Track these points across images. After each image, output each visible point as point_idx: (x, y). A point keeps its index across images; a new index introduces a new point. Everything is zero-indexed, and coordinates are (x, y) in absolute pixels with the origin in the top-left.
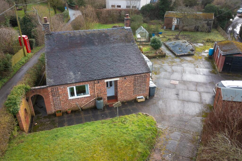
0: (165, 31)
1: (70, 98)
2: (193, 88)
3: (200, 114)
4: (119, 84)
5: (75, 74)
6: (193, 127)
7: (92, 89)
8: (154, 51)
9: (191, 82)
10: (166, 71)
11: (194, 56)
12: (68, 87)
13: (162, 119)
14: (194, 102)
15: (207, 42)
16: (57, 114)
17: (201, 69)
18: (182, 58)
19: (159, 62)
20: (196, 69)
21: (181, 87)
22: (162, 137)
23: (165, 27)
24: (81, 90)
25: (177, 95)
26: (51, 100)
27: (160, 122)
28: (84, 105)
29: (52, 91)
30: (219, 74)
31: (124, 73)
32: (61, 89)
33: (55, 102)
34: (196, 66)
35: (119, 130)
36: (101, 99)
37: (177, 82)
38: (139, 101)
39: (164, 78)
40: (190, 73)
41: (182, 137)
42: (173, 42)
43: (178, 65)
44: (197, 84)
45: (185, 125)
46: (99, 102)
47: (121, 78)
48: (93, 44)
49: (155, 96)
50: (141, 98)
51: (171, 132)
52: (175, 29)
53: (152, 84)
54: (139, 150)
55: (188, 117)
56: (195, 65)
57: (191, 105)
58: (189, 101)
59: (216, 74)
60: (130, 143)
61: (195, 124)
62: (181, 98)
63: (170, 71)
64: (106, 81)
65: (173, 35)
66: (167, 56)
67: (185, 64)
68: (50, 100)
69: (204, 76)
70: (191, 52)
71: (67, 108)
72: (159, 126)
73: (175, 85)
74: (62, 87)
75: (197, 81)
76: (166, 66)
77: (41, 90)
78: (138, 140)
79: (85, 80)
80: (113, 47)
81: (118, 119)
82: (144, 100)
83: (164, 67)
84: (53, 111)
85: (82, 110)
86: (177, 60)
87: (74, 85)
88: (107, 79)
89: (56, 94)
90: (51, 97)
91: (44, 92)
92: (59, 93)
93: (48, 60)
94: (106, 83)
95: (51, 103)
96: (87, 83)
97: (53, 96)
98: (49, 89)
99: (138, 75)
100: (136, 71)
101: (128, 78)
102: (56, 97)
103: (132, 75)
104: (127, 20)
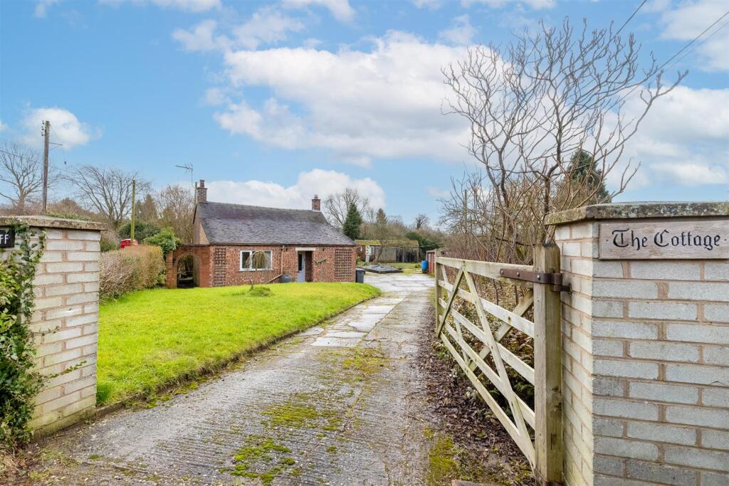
1: (241, 269)
4: (315, 258)
7: (278, 259)
12: (241, 250)
26: (211, 269)
29: (215, 254)
31: (323, 242)
32: (230, 252)
33: (216, 273)
47: (318, 249)
52: (370, 261)
64: (298, 249)
68: (209, 268)
70: (398, 270)
74: (232, 249)
77: (200, 248)
79: (269, 243)
86: (382, 275)
87: (252, 248)
88: (299, 245)
89: (220, 259)
90: (212, 263)
91: (203, 253)
92: (227, 259)
93: (207, 224)
94: (297, 253)
95: (211, 275)
96: (270, 248)
97: (216, 262)
98: (212, 249)
99: (340, 248)
100: (338, 243)
101: (328, 250)
102: (220, 265)
103: (333, 246)
104: (316, 201)
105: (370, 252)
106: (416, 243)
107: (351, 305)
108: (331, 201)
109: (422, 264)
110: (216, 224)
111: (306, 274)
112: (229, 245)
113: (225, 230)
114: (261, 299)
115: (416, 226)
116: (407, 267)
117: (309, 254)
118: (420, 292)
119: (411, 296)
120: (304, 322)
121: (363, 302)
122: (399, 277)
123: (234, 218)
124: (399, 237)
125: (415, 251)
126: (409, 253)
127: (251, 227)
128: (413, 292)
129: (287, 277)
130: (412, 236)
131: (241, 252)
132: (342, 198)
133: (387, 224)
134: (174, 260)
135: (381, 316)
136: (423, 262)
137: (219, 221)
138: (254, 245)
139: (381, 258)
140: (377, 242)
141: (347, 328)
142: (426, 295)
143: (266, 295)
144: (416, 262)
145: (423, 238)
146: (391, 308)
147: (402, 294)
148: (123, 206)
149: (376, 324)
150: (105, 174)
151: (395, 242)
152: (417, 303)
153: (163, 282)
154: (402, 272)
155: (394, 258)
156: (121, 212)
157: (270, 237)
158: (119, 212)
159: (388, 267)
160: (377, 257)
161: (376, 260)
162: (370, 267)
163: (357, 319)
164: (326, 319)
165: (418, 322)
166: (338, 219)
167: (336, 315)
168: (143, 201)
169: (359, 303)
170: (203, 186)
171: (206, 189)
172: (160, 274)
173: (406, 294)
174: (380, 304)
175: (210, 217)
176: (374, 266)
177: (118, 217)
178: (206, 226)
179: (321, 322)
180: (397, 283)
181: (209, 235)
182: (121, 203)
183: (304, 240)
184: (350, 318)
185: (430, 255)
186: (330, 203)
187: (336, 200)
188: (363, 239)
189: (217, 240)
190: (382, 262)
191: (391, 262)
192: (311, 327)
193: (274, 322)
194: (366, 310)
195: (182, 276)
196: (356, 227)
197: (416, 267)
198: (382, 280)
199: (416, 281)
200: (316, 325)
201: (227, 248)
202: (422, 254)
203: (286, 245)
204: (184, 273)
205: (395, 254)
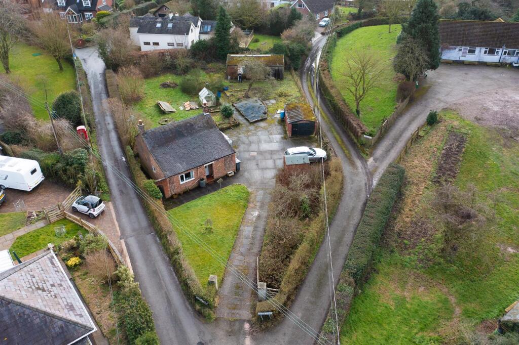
0: (231, 84)
1: (181, 183)
2: (269, 156)
3: (275, 176)
4: (214, 166)
5: (182, 164)
6: (270, 186)
7: (196, 173)
8: (226, 121)
9: (266, 151)
10: (244, 143)
11: (267, 121)
12: (179, 175)
13: (250, 185)
14: (271, 169)
15: (280, 96)
16: (175, 197)
17: (274, 136)
18: (256, 124)
19: (235, 133)
20: (271, 136)
21: (260, 157)
22: (253, 196)
23: (229, 77)
24: (188, 176)
25: (257, 165)
26: (169, 187)
27: (249, 187)
28: (191, 186)
29: (169, 181)
30: (289, 139)
31: (217, 157)
32: (174, 179)
34: (270, 133)
35: (226, 196)
36: (203, 179)
37: (256, 153)
38: (230, 175)
39: (244, 151)
40: (265, 142)
41: (264, 193)
42: (244, 102)
43: (253, 135)
44: (272, 152)
45: (265, 186)
46: (202, 182)
47: (215, 161)
48: (184, 136)
49: (241, 169)
50: (231, 172)
51: (257, 191)
53: (237, 161)
54: (242, 204)
55: (267, 180)
56: (269, 131)
57: (268, 171)
58: (266, 169)
59: (286, 139)
60: (235, 201)
61: (271, 183)
62: (260, 168)
63: (248, 143)
64: (205, 165)
65: (241, 91)
66: (241, 124)
67: (260, 132)
69: (277, 143)
70: (263, 115)
71: (178, 190)
72: (249, 190)
73: (254, 157)
74: (175, 177)
75: (271, 149)
76: (243, 137)
78: (239, 199)
79: (191, 168)
80: (201, 135)
81: (221, 191)
82: (233, 174)
83: (241, 139)
84: (170, 195)
85: (190, 190)
86: (252, 127)
87: (184, 173)
99: (227, 157)
100: (225, 154)
101: (220, 160)
102: (172, 184)
103: (223, 157)
110: (160, 156)
125: (282, 70)
127: (177, 150)
175: (154, 147)
183: (207, 157)
189: (168, 173)
203: (199, 166)
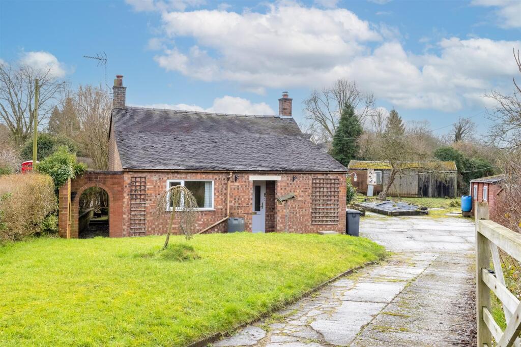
1: (168, 208)
2: (444, 234)
7: (222, 194)
9: (434, 230)
11: (429, 216)
12: (168, 178)
14: (454, 242)
17: (452, 223)
21: (416, 233)
25: (411, 238)
26: (125, 208)
29: (131, 184)
31: (291, 168)
32: (152, 182)
33: (133, 213)
37: (405, 230)
39: (373, 228)
40: (430, 225)
52: (374, 194)
58: (439, 242)
62: (419, 240)
64: (253, 178)
70: (420, 210)
73: (400, 232)
74: (155, 178)
75: (448, 230)
76: (371, 221)
77: (111, 176)
79: (208, 168)
87: (183, 176)
88: (255, 172)
89: (138, 193)
90: (126, 198)
91: (114, 184)
92: (147, 192)
93: (123, 140)
94: (251, 184)
95: (125, 216)
96: (211, 176)
97: (133, 197)
98: (127, 178)
99: (320, 176)
100: (317, 168)
101: (300, 179)
102: (138, 202)
103: (309, 173)
104: (285, 102)
105: (374, 179)
106: (453, 165)
107: (326, 280)
108: (315, 100)
109: (462, 200)
110: (135, 141)
111: (267, 216)
112: (151, 172)
113: (148, 149)
114: (175, 266)
115: (454, 137)
116: (436, 204)
117: (271, 185)
118: (457, 254)
119: (437, 264)
120: (232, 319)
121: (350, 272)
122: (420, 222)
123: (162, 130)
124: (422, 156)
125: (451, 180)
126: (440, 183)
127: (186, 143)
128: (443, 253)
129: (235, 222)
130: (445, 155)
131: (168, 182)
132: (331, 95)
133: (405, 134)
134: (73, 194)
135: (376, 308)
136: (464, 198)
137: (141, 135)
138: (187, 172)
139: (392, 190)
140: (385, 165)
141: (306, 333)
142: (466, 262)
143: (186, 259)
144: (452, 197)
145: (465, 158)
146: (397, 288)
147: (423, 257)
148: (33, 116)
149: (363, 327)
150: (12, 72)
151: (416, 164)
152: (448, 279)
153: (53, 228)
154: (427, 214)
155: (415, 189)
156: (31, 123)
157: (212, 159)
158: (28, 124)
159: (403, 205)
160: (385, 189)
161: (384, 193)
162: (373, 204)
163: (330, 313)
164: (276, 309)
165: (446, 327)
166: (326, 127)
167: (296, 300)
168: (61, 108)
169: (343, 275)
170: (121, 84)
171: (124, 88)
172: (47, 216)
173: (430, 257)
174: (379, 279)
175: (129, 130)
176: (379, 202)
177: (27, 130)
178: (121, 143)
179: (265, 316)
180: (416, 235)
181: (125, 156)
182: (30, 110)
183: (264, 163)
184: (318, 308)
185: (476, 186)
186: (313, 104)
187: (324, 98)
188: (364, 159)
189: (134, 165)
190: (394, 196)
191: (409, 196)
192: (243, 326)
193: (175, 318)
194: (352, 292)
195: (95, 214)
196: (353, 141)
197: (452, 205)
198: (391, 228)
199: (450, 232)
200: (255, 321)
201: (148, 175)
202: (462, 183)
203: (234, 172)
204: (98, 211)
205: (416, 183)
